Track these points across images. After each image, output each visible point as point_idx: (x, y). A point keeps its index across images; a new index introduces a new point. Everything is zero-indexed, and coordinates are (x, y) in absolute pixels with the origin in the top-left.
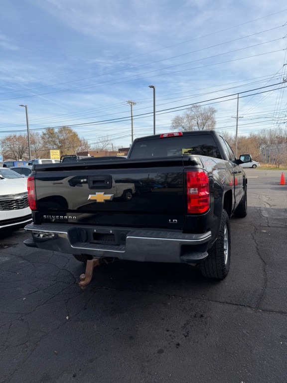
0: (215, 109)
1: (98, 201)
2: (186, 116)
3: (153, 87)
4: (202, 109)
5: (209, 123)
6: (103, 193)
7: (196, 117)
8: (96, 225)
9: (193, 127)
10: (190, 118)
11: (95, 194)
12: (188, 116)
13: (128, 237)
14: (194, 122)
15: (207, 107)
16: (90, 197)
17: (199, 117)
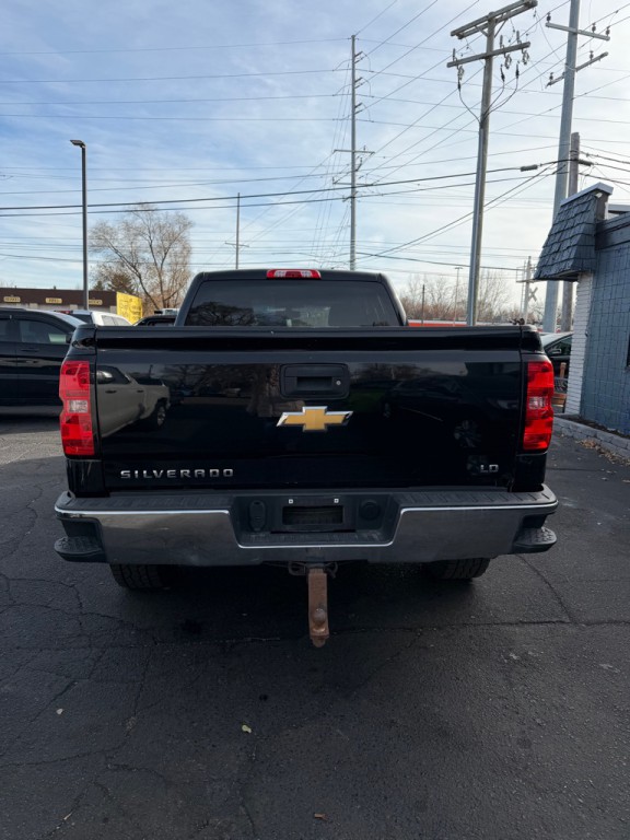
0: (190, 219)
1: (306, 428)
2: (122, 226)
3: (81, 145)
4: (160, 216)
5: (177, 248)
6: (325, 408)
7: (146, 231)
8: (292, 486)
9: (140, 254)
10: (132, 232)
11: (301, 411)
12: (128, 227)
13: (403, 511)
14: (142, 242)
15: (172, 213)
16: (285, 418)
17: (154, 232)
